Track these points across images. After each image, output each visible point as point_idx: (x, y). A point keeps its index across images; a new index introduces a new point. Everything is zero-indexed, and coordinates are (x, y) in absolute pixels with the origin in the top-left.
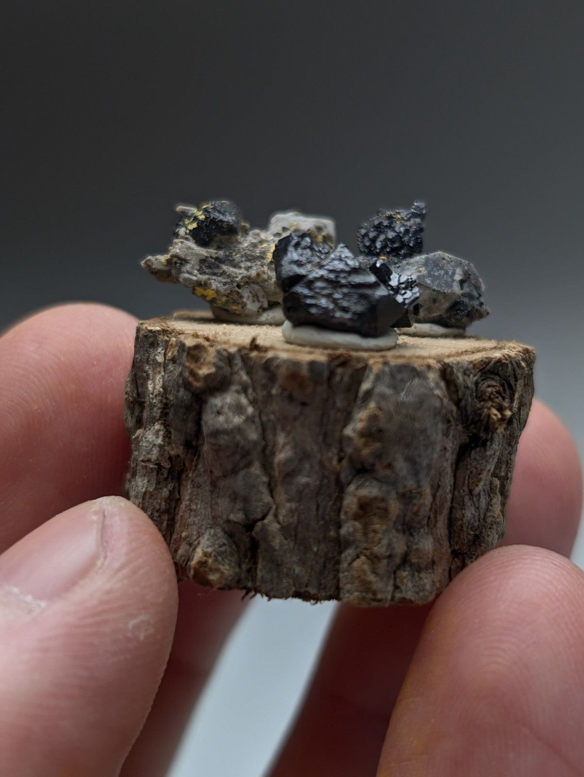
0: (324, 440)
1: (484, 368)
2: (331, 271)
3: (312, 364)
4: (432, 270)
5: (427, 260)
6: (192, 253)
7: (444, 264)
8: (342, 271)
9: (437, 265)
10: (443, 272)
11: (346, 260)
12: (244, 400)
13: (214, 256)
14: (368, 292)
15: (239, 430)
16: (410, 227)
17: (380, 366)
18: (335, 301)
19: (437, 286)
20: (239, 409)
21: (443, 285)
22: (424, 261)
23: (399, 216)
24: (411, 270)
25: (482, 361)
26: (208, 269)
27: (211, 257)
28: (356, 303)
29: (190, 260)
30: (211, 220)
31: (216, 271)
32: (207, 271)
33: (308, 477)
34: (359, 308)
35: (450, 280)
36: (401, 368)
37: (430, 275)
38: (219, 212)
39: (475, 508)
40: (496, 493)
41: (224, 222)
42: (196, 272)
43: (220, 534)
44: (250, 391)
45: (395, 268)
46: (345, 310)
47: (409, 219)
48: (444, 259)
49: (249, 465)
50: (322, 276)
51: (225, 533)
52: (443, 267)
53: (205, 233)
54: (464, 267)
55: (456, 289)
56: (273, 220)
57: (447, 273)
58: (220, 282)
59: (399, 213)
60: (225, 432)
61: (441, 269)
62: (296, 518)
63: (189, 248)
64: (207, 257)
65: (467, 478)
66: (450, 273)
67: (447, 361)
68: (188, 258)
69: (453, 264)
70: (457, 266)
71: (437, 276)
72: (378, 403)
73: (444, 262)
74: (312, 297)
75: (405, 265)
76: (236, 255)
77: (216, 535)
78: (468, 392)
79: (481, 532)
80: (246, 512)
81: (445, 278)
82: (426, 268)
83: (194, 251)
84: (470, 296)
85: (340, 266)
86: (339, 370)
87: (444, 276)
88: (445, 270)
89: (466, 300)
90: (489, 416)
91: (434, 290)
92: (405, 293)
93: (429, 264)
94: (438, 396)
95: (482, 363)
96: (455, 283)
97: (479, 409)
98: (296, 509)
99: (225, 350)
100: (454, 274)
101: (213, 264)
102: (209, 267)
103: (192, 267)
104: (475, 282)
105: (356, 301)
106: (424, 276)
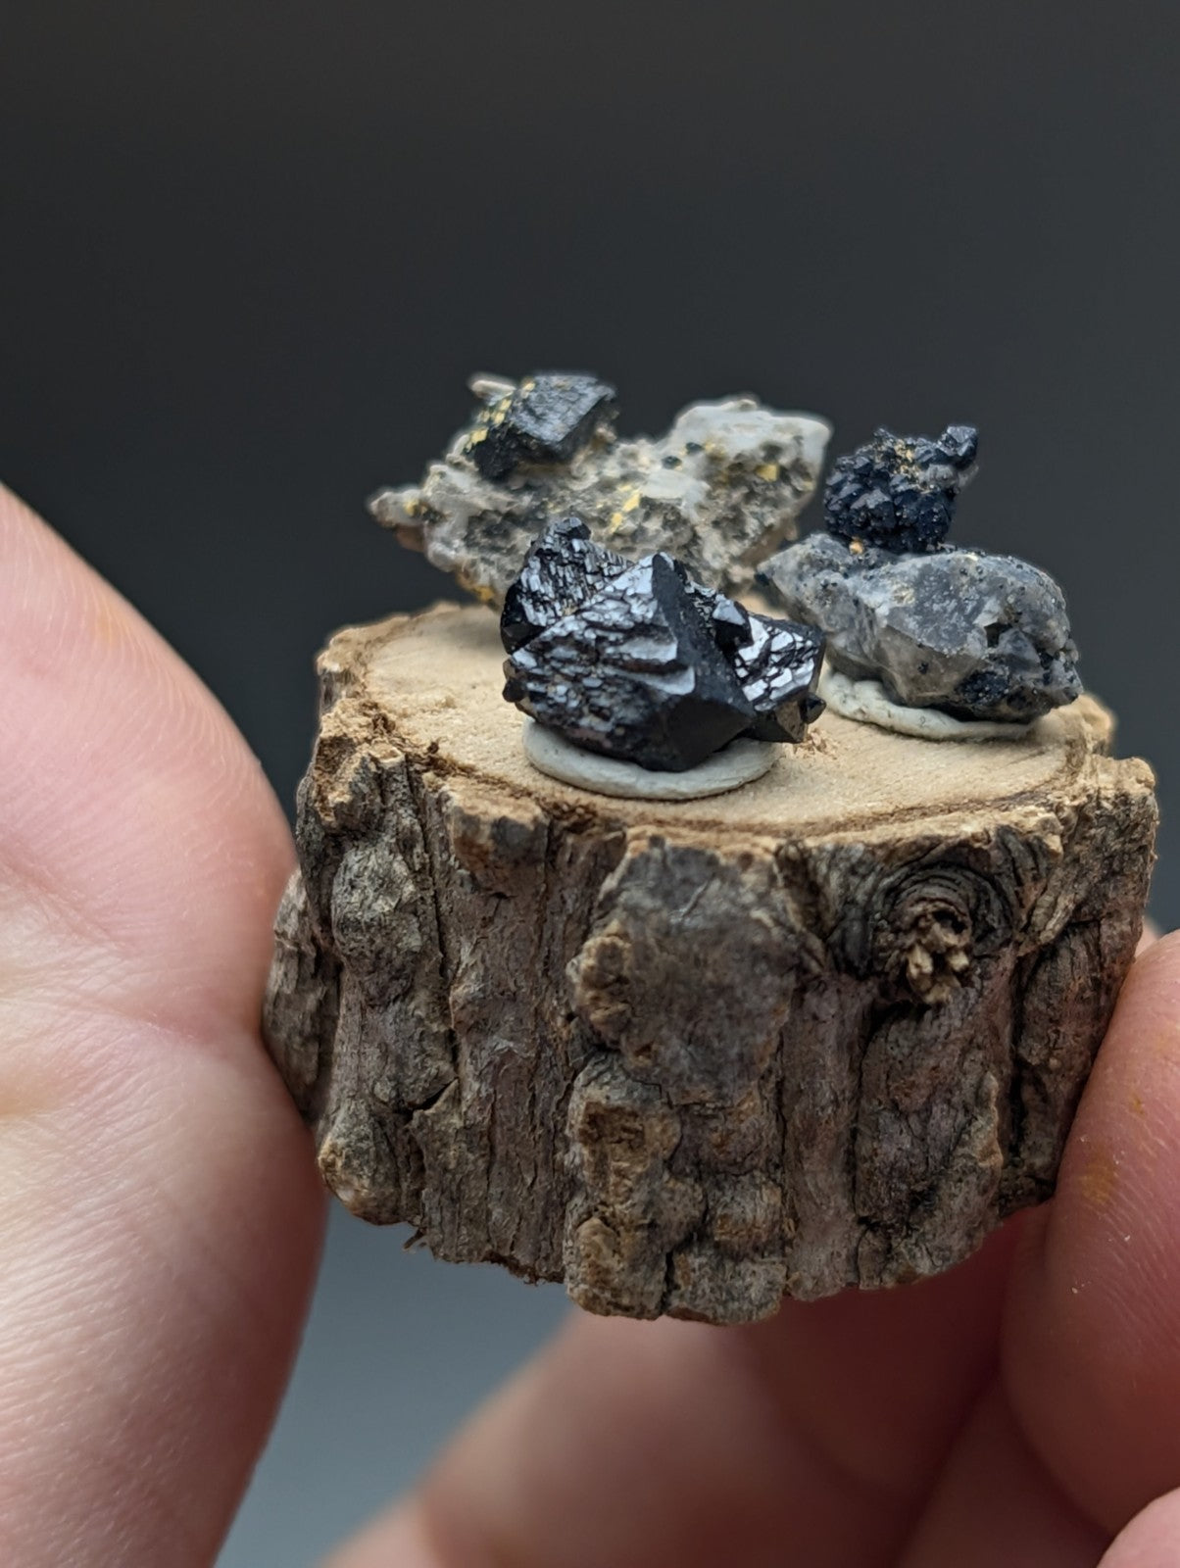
0: (545, 972)
1: (918, 859)
2: (592, 625)
3: (501, 824)
4: (929, 598)
5: (925, 572)
6: (456, 501)
7: (963, 585)
8: (615, 628)
9: (947, 586)
10: (953, 604)
11: (633, 601)
12: (400, 868)
13: (505, 509)
14: (653, 682)
15: (380, 926)
16: (924, 484)
17: (644, 844)
18: (586, 694)
19: (929, 638)
20: (386, 884)
21: (944, 635)
22: (916, 573)
23: (909, 455)
24: (886, 592)
25: (914, 843)
26: (486, 537)
27: (497, 512)
28: (626, 702)
29: (450, 515)
30: (509, 430)
31: (500, 543)
32: (484, 541)
33: (511, 1039)
34: (631, 715)
35: (964, 624)
36: (685, 856)
37: (919, 609)
38: (531, 412)
39: (914, 1136)
40: (987, 1107)
41: (532, 438)
42: (457, 543)
43: (364, 1115)
44: (418, 849)
45: (865, 578)
46: (599, 712)
47: (924, 466)
48: (964, 573)
49: (407, 994)
50: (571, 634)
51: (372, 1114)
52: (957, 590)
53: (498, 456)
54: (1007, 596)
55: (976, 647)
56: (682, 420)
57: (960, 608)
58: (500, 569)
59: (912, 447)
60: (357, 926)
61: (951, 597)
62: (487, 1114)
63: (453, 489)
64: (485, 512)
65: (884, 1077)
66: (969, 608)
67: (810, 843)
68: (446, 512)
69: (983, 586)
70: (989, 594)
71: (937, 612)
72: (623, 923)
73: (964, 580)
74: (541, 679)
75: (882, 577)
76: (554, 507)
77: (357, 1116)
78: (854, 912)
79: (933, 1188)
80: (398, 1085)
81: (953, 621)
82: (917, 591)
83: (461, 497)
84: (1015, 662)
85: (613, 614)
86: (570, 840)
87: (952, 613)
88: (959, 600)
89: (1002, 671)
90: (904, 967)
91: (921, 646)
92: (777, 675)
93: (926, 583)
94: (758, 922)
95: (914, 848)
96: (974, 633)
97: (883, 949)
98: (488, 1096)
99: (375, 760)
100: (977, 610)
101: (498, 527)
102: (488, 533)
103: (452, 532)
104: (1033, 631)
105: (626, 696)
106: (905, 609)
